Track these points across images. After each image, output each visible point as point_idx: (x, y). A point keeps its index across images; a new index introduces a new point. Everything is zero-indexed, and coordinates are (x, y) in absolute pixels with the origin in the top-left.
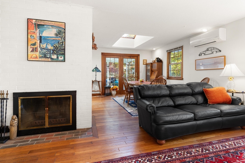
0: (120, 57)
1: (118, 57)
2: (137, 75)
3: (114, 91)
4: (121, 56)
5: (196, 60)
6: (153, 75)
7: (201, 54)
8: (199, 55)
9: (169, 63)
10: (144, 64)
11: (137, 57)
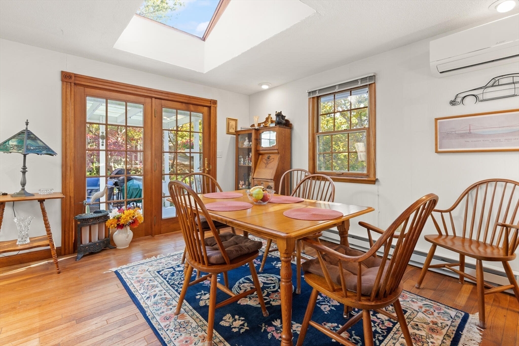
0: (148, 100)
1: (142, 99)
2: (209, 167)
3: (123, 230)
4: (151, 97)
5: (437, 119)
6: (264, 165)
7: (459, 100)
8: (453, 103)
9: (315, 131)
10: (228, 133)
11: (207, 107)
